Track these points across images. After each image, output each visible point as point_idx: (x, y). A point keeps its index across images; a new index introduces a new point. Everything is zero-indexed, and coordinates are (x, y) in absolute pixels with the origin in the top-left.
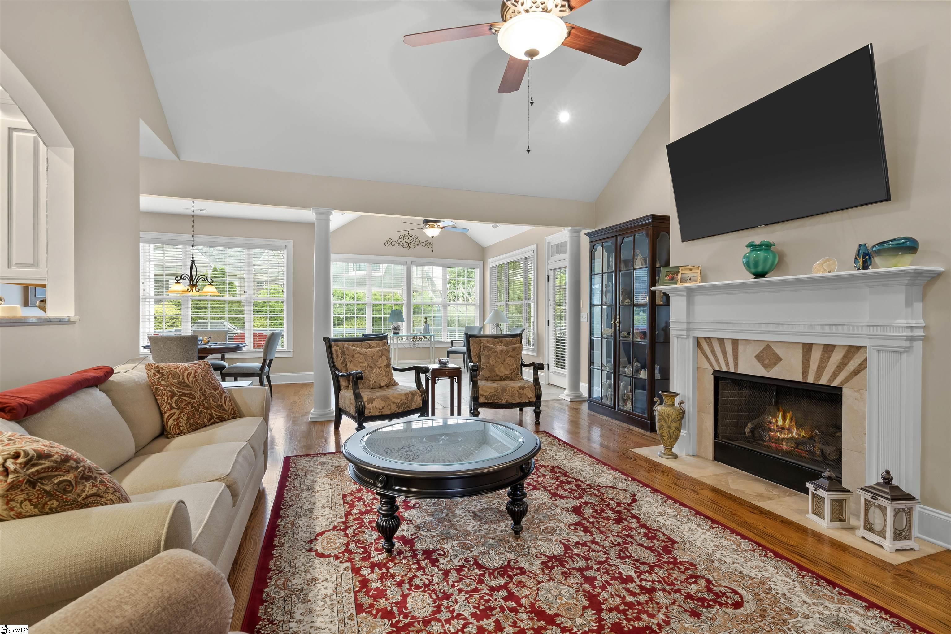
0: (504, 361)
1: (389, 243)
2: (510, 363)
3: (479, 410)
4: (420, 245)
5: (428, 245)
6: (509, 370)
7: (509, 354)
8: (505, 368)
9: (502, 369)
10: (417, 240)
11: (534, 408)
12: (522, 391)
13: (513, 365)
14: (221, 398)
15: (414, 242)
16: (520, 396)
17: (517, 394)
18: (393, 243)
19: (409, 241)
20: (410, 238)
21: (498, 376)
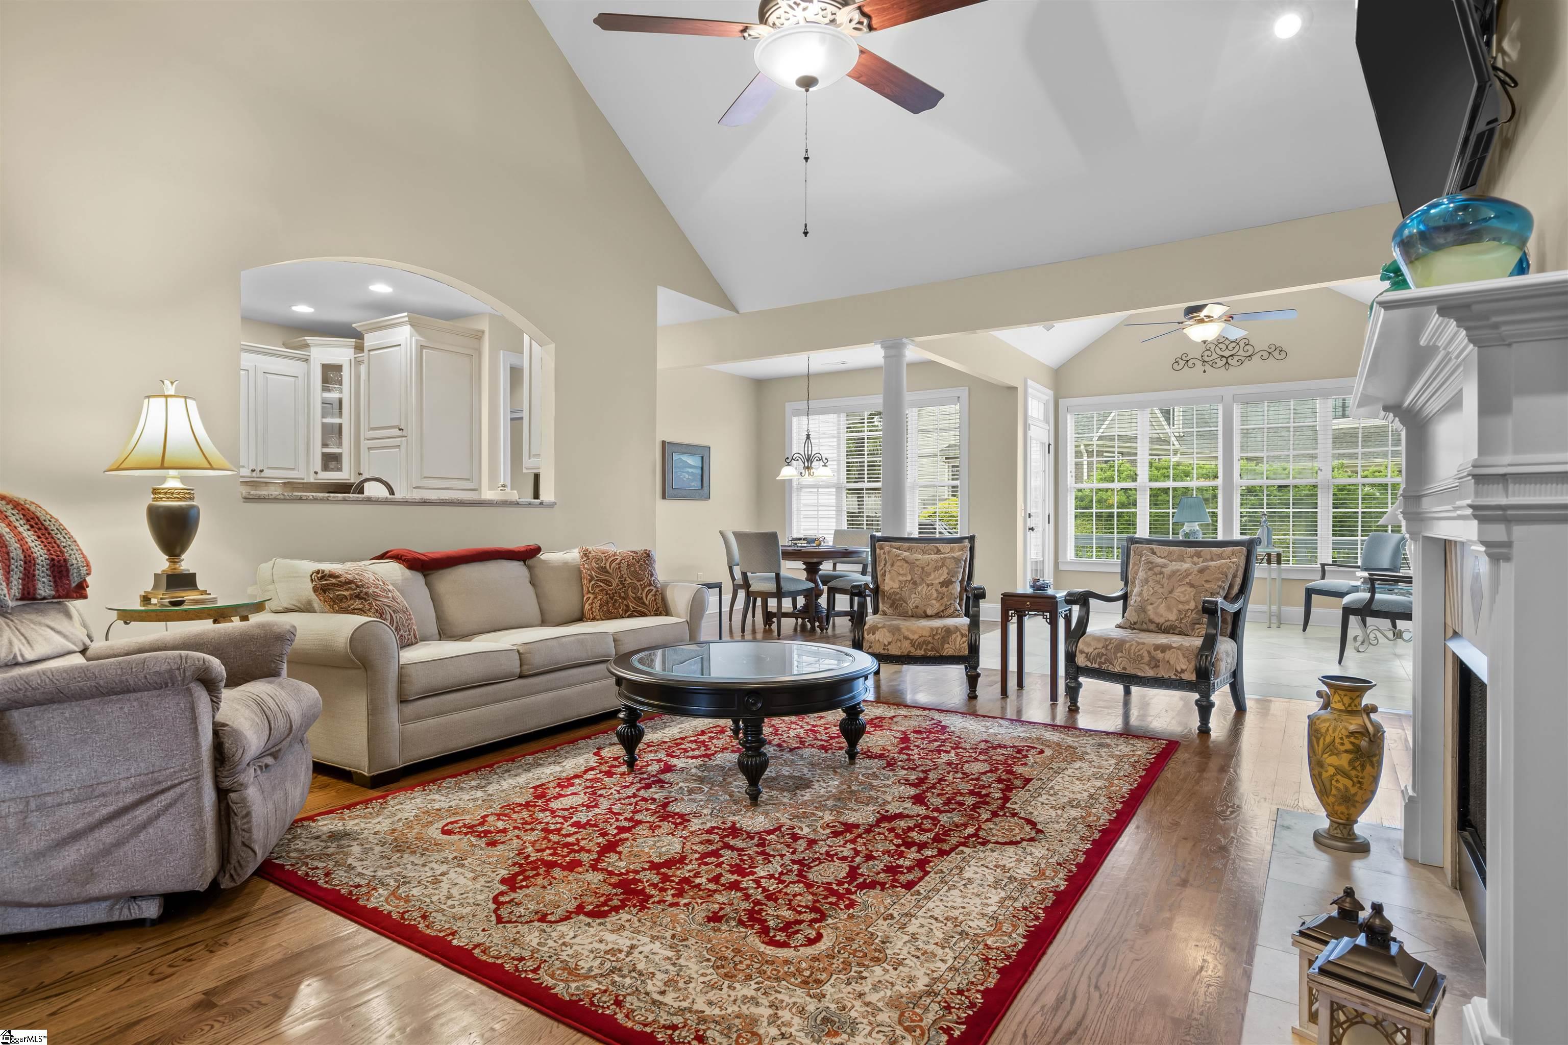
0: (1171, 592)
1: (1182, 363)
2: (1182, 599)
3: (1081, 679)
4: (1256, 358)
5: (1276, 354)
6: (1175, 611)
7: (1188, 580)
8: (1169, 608)
9: (1162, 609)
10: (1247, 347)
11: (1197, 696)
12: (1159, 655)
13: (1187, 602)
14: (643, 590)
15: (1241, 353)
16: (1155, 663)
17: (1147, 659)
18: (1190, 363)
19: (1227, 354)
20: (1230, 347)
21: (1151, 621)
